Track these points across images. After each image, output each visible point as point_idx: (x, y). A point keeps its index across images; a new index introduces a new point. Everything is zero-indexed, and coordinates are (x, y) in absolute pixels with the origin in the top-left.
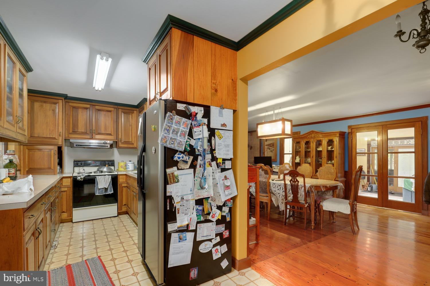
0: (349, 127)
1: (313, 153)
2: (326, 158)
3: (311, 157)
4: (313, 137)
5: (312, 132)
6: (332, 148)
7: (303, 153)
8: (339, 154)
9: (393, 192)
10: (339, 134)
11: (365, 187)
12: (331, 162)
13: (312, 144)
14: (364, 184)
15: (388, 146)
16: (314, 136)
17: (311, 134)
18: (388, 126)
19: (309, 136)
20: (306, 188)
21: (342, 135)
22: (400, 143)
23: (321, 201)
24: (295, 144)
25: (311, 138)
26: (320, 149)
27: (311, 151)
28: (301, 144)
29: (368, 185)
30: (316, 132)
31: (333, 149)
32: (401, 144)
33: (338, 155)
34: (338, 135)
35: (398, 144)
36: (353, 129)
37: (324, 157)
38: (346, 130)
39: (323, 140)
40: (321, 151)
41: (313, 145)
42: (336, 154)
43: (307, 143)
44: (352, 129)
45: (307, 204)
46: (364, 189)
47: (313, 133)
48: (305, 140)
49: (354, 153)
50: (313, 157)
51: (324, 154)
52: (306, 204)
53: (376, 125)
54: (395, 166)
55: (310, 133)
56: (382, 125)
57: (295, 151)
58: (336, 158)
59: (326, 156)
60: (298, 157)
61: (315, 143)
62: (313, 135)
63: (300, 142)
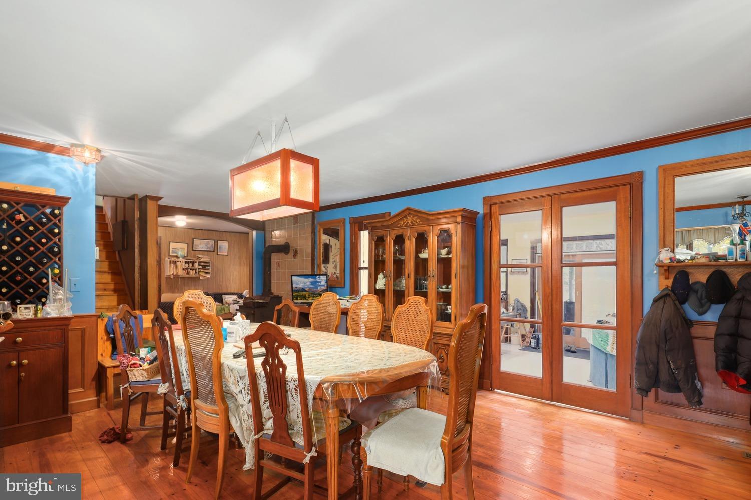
0: (486, 200)
1: (410, 267)
2: (435, 278)
3: (406, 275)
4: (410, 226)
5: (407, 213)
6: (449, 253)
7: (390, 266)
8: (462, 267)
9: (573, 350)
10: (463, 217)
11: (527, 339)
12: (447, 288)
13: (407, 242)
14: (524, 334)
15: (563, 254)
16: (412, 223)
17: (405, 217)
18: (563, 196)
19: (402, 223)
20: (309, 391)
21: (469, 219)
22: (584, 249)
23: (380, 420)
24: (374, 243)
25: (406, 226)
26: (423, 256)
27: (406, 261)
28: (387, 244)
29: (530, 336)
30: (415, 211)
31: (450, 256)
32: (588, 250)
33: (459, 271)
34: (459, 219)
35: (581, 251)
36: (493, 205)
37: (431, 275)
38: (479, 208)
39: (430, 233)
40: (425, 260)
41: (410, 245)
42: (456, 268)
43: (399, 241)
44: (491, 205)
45: (314, 449)
46: (525, 343)
47: (410, 214)
48: (394, 233)
49: (495, 266)
50: (409, 276)
51: (433, 268)
52: (310, 451)
53: (539, 195)
54: (578, 295)
55: (404, 215)
56: (551, 196)
57: (375, 261)
58: (456, 278)
59: (435, 275)
60: (380, 276)
61: (414, 240)
62: (409, 220)
63: (385, 239)
